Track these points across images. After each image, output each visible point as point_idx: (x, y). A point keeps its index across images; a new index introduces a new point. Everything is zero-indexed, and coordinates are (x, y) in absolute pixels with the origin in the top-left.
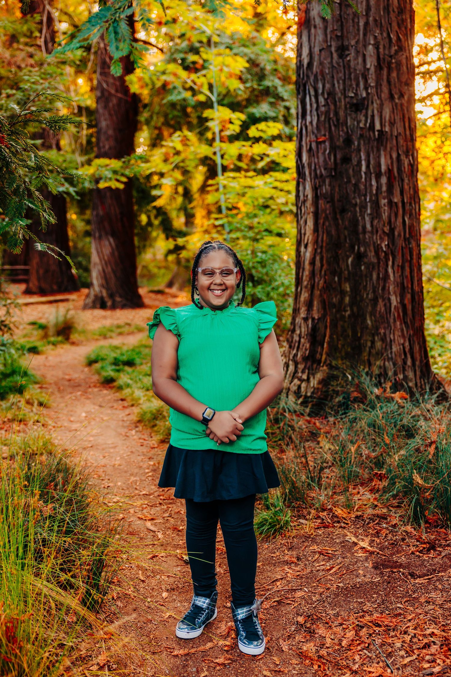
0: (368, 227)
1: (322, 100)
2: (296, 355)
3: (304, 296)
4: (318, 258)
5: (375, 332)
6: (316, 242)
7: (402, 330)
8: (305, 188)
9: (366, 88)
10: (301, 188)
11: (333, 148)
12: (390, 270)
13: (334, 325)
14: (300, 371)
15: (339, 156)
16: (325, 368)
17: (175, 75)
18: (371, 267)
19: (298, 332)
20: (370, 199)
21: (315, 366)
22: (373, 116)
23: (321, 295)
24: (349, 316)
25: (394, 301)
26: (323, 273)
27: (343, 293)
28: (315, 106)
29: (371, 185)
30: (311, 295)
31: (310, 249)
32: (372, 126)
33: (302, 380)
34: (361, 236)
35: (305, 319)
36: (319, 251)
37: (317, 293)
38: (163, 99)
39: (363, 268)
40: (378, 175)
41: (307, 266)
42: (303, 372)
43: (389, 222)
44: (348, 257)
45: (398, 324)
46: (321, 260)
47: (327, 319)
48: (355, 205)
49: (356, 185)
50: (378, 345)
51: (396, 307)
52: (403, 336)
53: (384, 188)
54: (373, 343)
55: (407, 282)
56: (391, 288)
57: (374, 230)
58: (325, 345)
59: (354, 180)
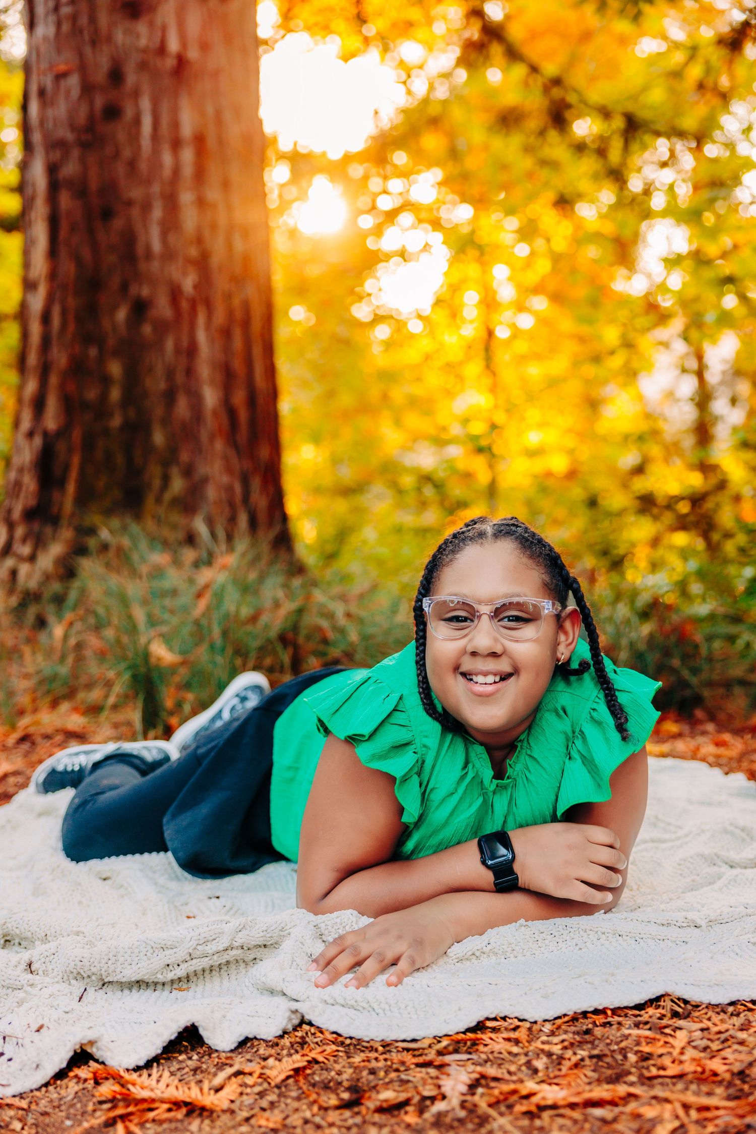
0: (156, 246)
2: (10, 509)
3: (31, 386)
5: (169, 458)
6: (52, 275)
7: (226, 459)
11: (87, 89)
12: (202, 337)
13: (88, 444)
14: (17, 539)
15: (98, 103)
16: (68, 533)
18: (162, 328)
19: (15, 461)
20: (161, 193)
21: (47, 530)
22: (164, 29)
23: (62, 386)
24: (120, 428)
25: (210, 397)
26: (67, 341)
27: (106, 381)
29: (160, 165)
30: (43, 385)
31: (42, 291)
32: (162, 50)
33: (19, 558)
34: (142, 265)
35: (30, 435)
36: (58, 294)
37: (54, 380)
40: (176, 144)
41: (36, 328)
42: (24, 541)
43: (199, 240)
44: (114, 308)
45: (219, 445)
46: (64, 313)
47: (77, 434)
48: (130, 203)
49: (132, 164)
50: (178, 485)
51: (215, 413)
52: (229, 470)
53: (188, 170)
54: (166, 480)
55: (238, 365)
56: (204, 370)
57: (169, 255)
58: (71, 488)
59: (127, 153)
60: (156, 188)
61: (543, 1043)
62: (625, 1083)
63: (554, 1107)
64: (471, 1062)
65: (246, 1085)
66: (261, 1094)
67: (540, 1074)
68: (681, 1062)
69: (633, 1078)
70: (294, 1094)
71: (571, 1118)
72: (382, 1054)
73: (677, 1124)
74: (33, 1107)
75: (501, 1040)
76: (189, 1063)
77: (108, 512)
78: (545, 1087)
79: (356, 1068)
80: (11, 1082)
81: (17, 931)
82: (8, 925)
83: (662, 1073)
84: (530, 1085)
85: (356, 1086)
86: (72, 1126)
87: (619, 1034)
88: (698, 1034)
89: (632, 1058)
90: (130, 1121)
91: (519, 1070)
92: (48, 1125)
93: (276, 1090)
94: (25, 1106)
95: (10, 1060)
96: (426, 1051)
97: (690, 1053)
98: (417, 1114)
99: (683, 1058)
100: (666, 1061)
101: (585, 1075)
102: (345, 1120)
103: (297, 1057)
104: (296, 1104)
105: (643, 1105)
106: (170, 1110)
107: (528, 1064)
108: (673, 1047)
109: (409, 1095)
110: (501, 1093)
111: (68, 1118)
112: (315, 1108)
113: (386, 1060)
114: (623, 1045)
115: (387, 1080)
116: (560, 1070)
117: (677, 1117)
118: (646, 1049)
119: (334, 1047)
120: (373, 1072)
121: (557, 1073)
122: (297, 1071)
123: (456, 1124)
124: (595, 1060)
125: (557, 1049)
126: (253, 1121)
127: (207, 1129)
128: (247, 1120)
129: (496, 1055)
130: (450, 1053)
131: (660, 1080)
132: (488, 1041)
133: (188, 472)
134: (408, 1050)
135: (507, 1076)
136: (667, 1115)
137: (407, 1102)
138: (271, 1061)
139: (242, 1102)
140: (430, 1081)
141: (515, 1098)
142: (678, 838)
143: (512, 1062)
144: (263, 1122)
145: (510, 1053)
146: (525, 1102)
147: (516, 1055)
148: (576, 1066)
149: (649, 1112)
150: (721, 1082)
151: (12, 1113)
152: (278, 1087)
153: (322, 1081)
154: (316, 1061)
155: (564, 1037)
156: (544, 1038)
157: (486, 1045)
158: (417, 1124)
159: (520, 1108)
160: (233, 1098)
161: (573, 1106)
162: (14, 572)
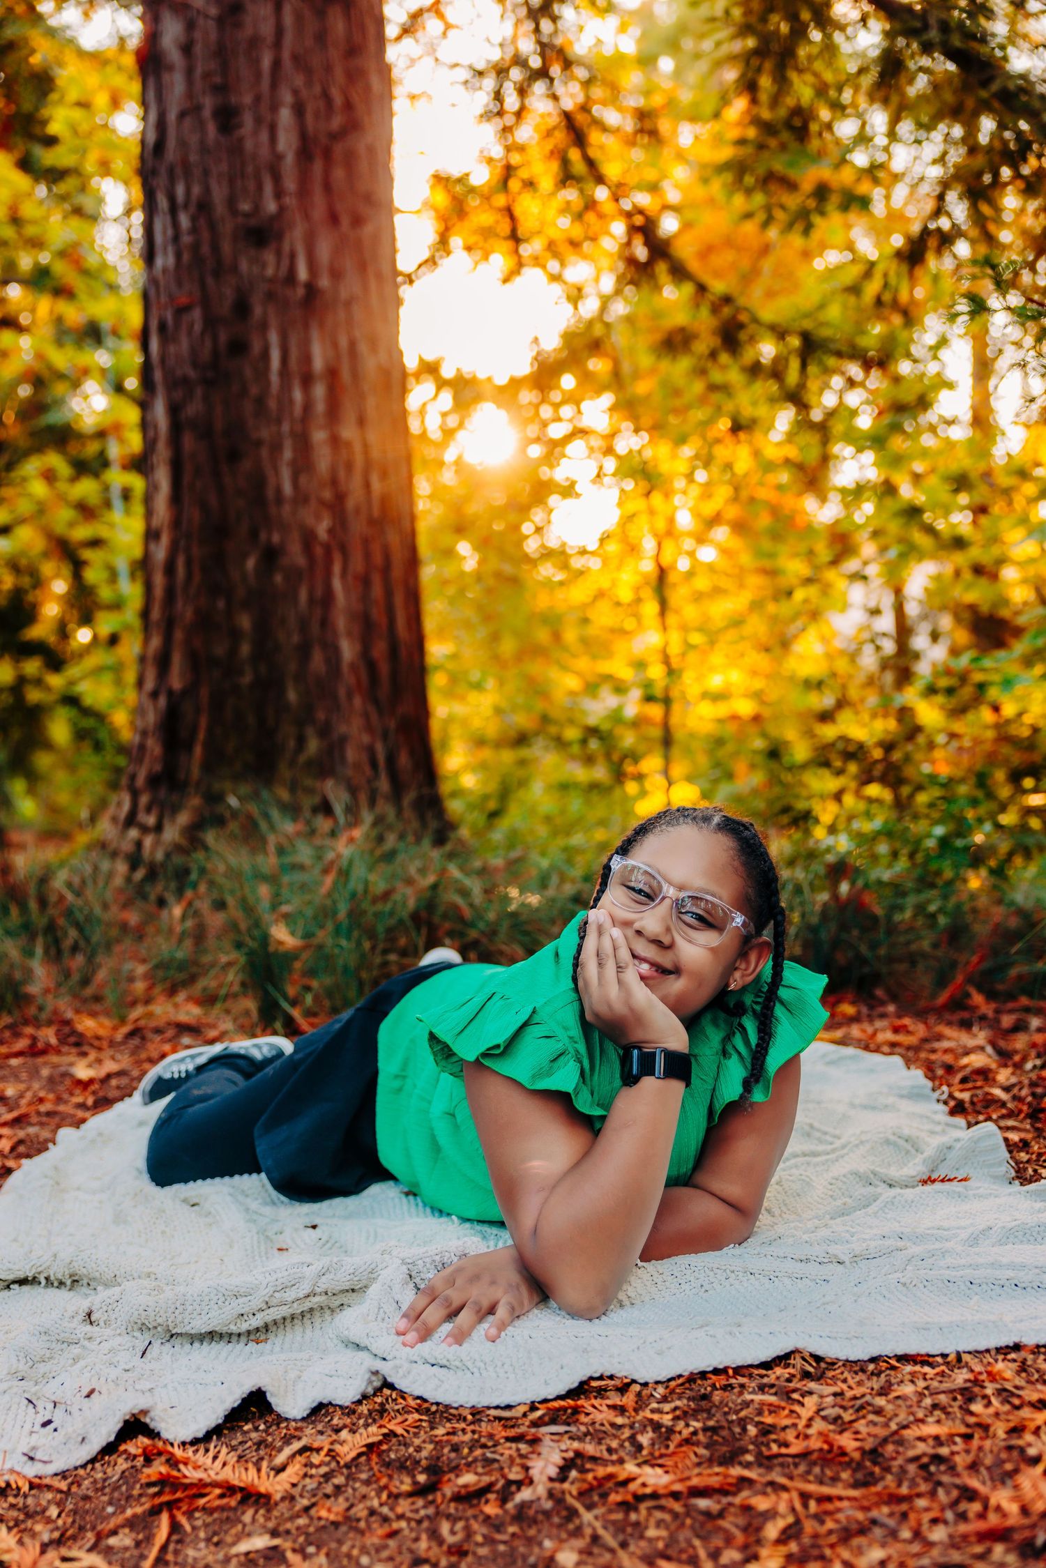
0: (287, 489)
1: (184, 220)
2: (131, 775)
3: (156, 642)
4: (180, 560)
5: (304, 717)
6: (176, 523)
7: (366, 716)
9: (279, 194)
11: (211, 322)
12: (337, 584)
13: (217, 704)
14: (141, 809)
15: (223, 337)
16: (197, 800)
18: (295, 577)
20: (292, 432)
21: (174, 796)
22: (293, 256)
23: (187, 641)
24: (250, 685)
25: (348, 650)
26: (192, 591)
27: (235, 635)
28: (170, 233)
29: (291, 402)
30: (168, 638)
31: (165, 540)
32: (291, 277)
33: (144, 829)
34: (272, 510)
35: (154, 695)
36: (182, 543)
37: (179, 635)
39: (278, 579)
40: (307, 380)
41: (160, 579)
42: (148, 810)
43: (334, 482)
44: (245, 556)
45: (358, 701)
46: (189, 563)
47: (204, 693)
48: (259, 443)
49: (260, 401)
50: (313, 745)
51: (353, 666)
52: (369, 728)
53: (320, 407)
54: (301, 741)
55: (377, 614)
56: (341, 622)
57: (301, 498)
58: (198, 750)
59: (254, 390)
60: (286, 427)
61: (653, 1411)
62: (740, 1464)
63: (655, 1496)
64: (566, 1437)
65: (312, 1466)
66: (327, 1477)
67: (645, 1452)
68: (807, 1437)
69: (749, 1458)
70: (364, 1476)
71: (671, 1511)
72: (472, 1423)
73: (791, 1519)
74: (74, 1489)
75: (604, 1408)
76: (254, 1435)
77: (236, 778)
78: (648, 1470)
79: (437, 1443)
80: (53, 1458)
81: (84, 1271)
82: (74, 1264)
83: (784, 1451)
84: (630, 1468)
85: (436, 1465)
86: (114, 1514)
87: (739, 1401)
88: (830, 1400)
89: (752, 1430)
90: (179, 1509)
91: (622, 1446)
92: (87, 1512)
93: (345, 1471)
94: (65, 1488)
95: (55, 1430)
96: (520, 1422)
97: (819, 1425)
98: (498, 1503)
99: (810, 1431)
100: (790, 1436)
101: (696, 1454)
102: (417, 1511)
103: (373, 1429)
104: (364, 1490)
105: (756, 1493)
106: (221, 1496)
107: (632, 1439)
108: (799, 1417)
109: (493, 1479)
110: (595, 1478)
111: (110, 1503)
112: (384, 1496)
113: (473, 1432)
114: (743, 1414)
115: (470, 1459)
116: (667, 1447)
117: (793, 1510)
118: (769, 1420)
119: (416, 1416)
120: (456, 1448)
121: (663, 1451)
122: (370, 1447)
123: (540, 1517)
124: (709, 1434)
125: (667, 1420)
126: (313, 1512)
127: (261, 1520)
128: (307, 1509)
129: (597, 1426)
130: (546, 1424)
131: (781, 1460)
132: (591, 1409)
133: (325, 732)
134: (500, 1419)
135: (606, 1455)
136: (782, 1507)
137: (488, 1488)
138: (344, 1434)
139: (304, 1486)
140: (518, 1461)
141: (610, 1484)
142: (834, 1151)
143: (615, 1436)
144: (324, 1513)
145: (613, 1425)
146: (621, 1490)
147: (620, 1427)
148: (687, 1441)
149: (762, 1504)
150: (848, 1465)
151: (50, 1496)
152: (347, 1466)
153: (399, 1459)
154: (392, 1434)
155: (678, 1403)
156: (654, 1405)
157: (587, 1414)
158: (497, 1516)
159: (614, 1498)
160: (295, 1481)
161: (675, 1495)
162: (139, 844)
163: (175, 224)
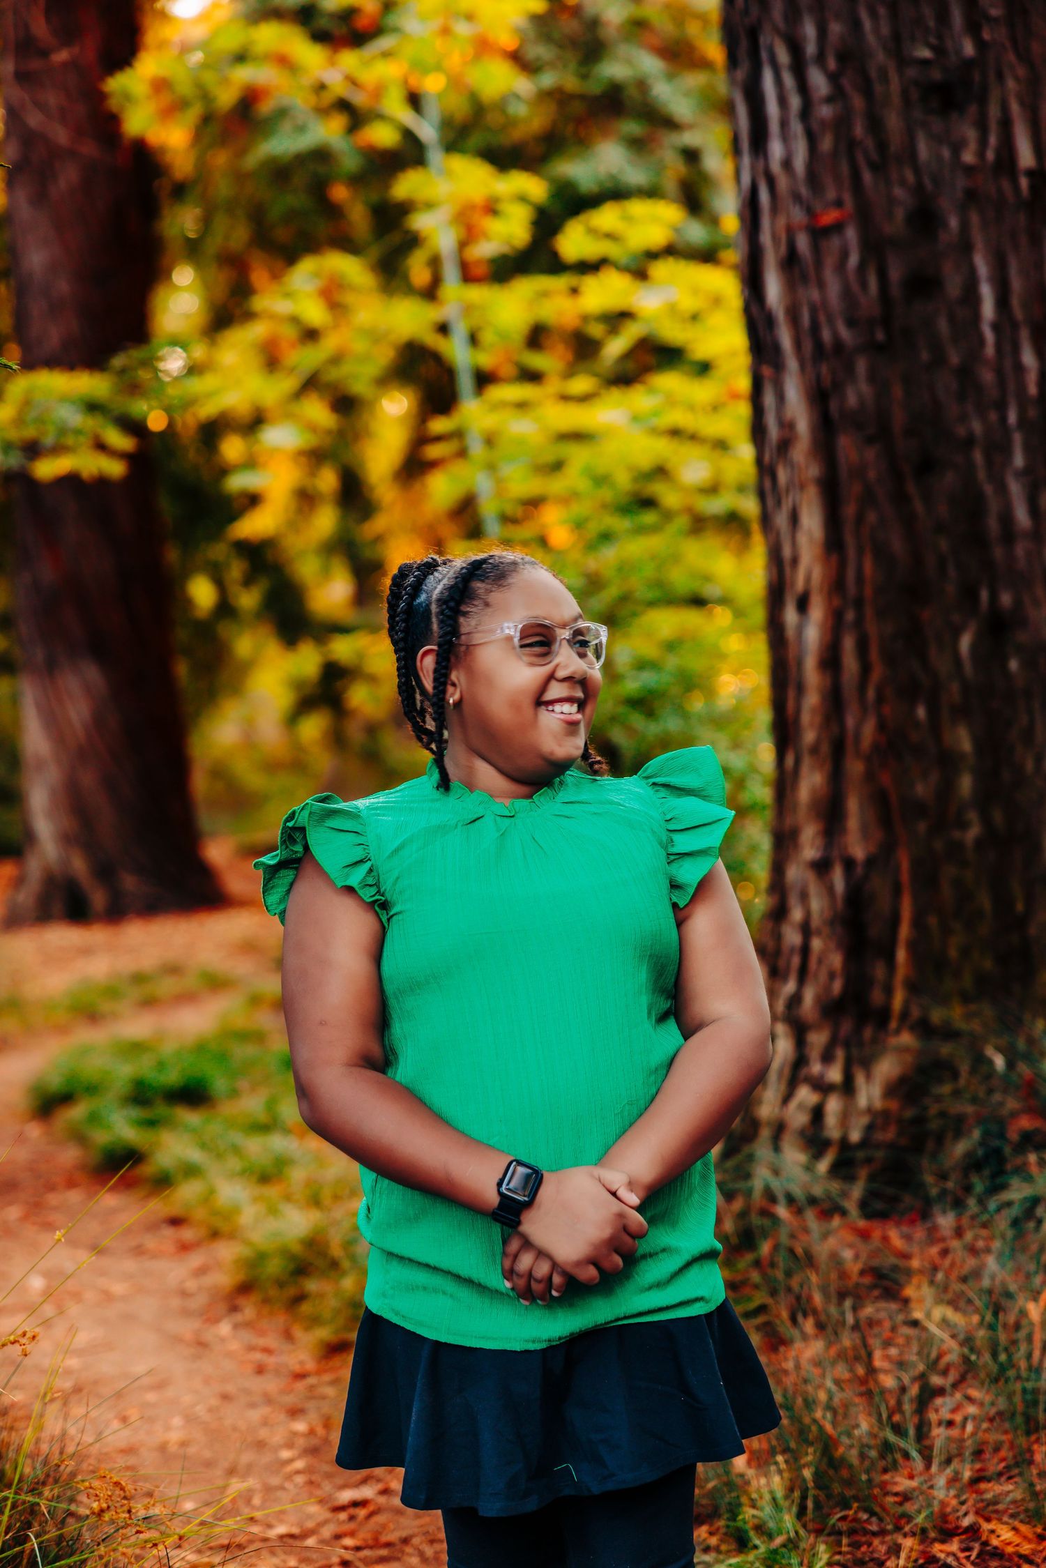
0: (1022, 516)
1: (818, 81)
2: (795, 1000)
3: (811, 782)
4: (849, 644)
6: (836, 585)
8: (781, 397)
9: (973, 28)
10: (769, 399)
11: (874, 248)
13: (926, 877)
14: (814, 1055)
15: (896, 273)
16: (906, 1038)
17: (284, 61)
19: (797, 914)
20: (1023, 421)
21: (868, 1033)
22: (1006, 123)
23: (870, 776)
24: (979, 843)
26: (871, 694)
27: (948, 762)
28: (795, 102)
29: (1019, 368)
30: (836, 777)
31: (817, 612)
32: (1006, 163)
33: (823, 1087)
34: (998, 553)
35: (821, 867)
36: (850, 616)
37: (855, 768)
38: (242, 152)
39: (1013, 665)
41: (812, 674)
42: (827, 1056)
44: (956, 632)
46: (863, 648)
47: (904, 859)
49: (967, 374)
58: (902, 956)
59: (956, 356)
60: (1012, 414)
162: (818, 1114)
163: (803, 87)
